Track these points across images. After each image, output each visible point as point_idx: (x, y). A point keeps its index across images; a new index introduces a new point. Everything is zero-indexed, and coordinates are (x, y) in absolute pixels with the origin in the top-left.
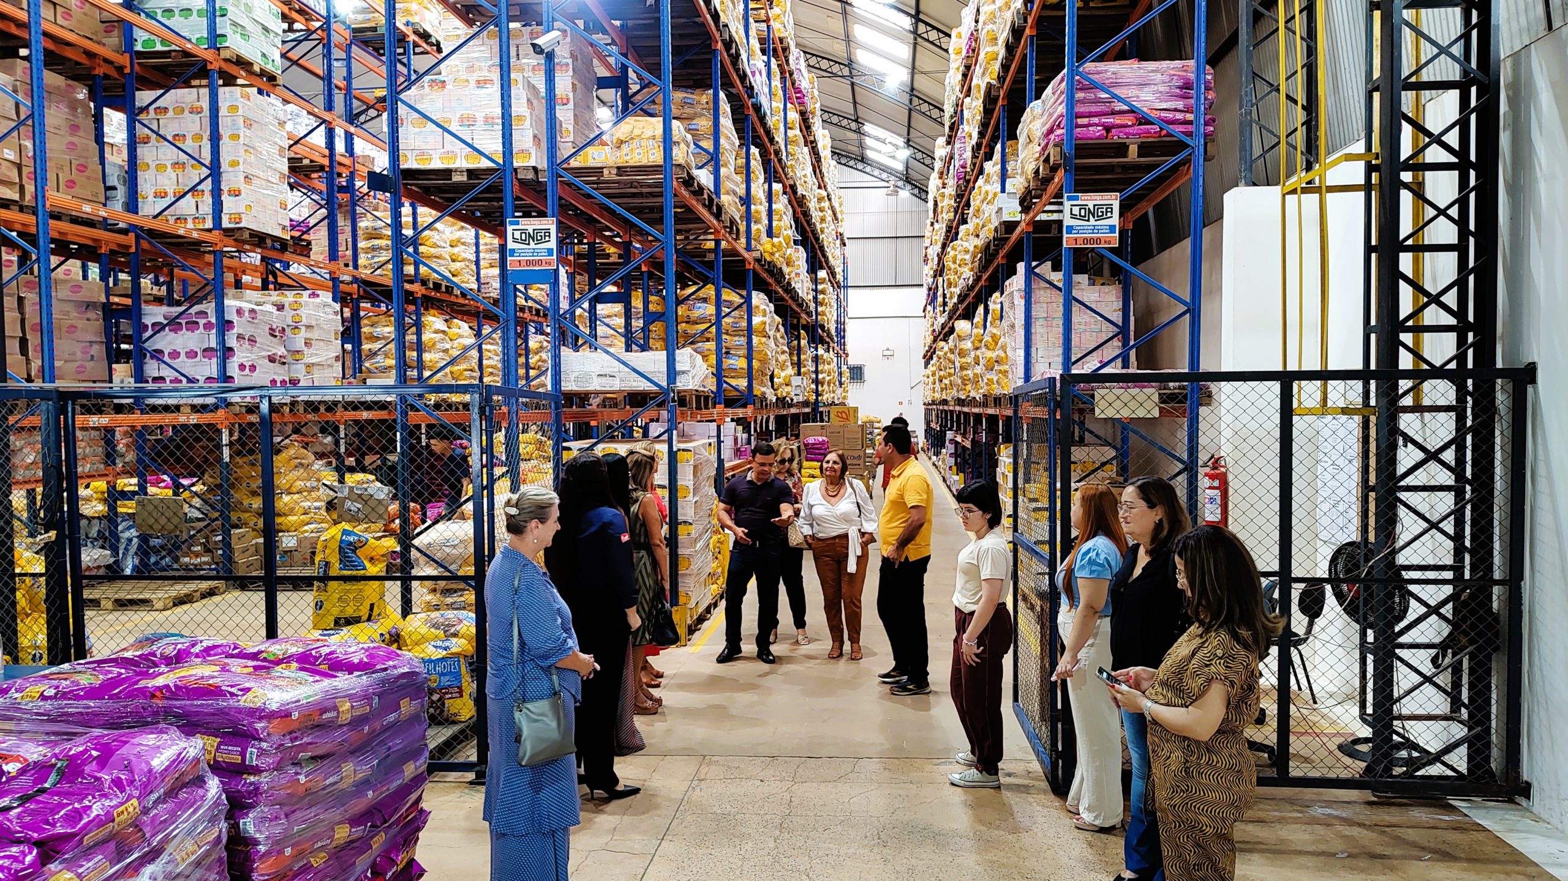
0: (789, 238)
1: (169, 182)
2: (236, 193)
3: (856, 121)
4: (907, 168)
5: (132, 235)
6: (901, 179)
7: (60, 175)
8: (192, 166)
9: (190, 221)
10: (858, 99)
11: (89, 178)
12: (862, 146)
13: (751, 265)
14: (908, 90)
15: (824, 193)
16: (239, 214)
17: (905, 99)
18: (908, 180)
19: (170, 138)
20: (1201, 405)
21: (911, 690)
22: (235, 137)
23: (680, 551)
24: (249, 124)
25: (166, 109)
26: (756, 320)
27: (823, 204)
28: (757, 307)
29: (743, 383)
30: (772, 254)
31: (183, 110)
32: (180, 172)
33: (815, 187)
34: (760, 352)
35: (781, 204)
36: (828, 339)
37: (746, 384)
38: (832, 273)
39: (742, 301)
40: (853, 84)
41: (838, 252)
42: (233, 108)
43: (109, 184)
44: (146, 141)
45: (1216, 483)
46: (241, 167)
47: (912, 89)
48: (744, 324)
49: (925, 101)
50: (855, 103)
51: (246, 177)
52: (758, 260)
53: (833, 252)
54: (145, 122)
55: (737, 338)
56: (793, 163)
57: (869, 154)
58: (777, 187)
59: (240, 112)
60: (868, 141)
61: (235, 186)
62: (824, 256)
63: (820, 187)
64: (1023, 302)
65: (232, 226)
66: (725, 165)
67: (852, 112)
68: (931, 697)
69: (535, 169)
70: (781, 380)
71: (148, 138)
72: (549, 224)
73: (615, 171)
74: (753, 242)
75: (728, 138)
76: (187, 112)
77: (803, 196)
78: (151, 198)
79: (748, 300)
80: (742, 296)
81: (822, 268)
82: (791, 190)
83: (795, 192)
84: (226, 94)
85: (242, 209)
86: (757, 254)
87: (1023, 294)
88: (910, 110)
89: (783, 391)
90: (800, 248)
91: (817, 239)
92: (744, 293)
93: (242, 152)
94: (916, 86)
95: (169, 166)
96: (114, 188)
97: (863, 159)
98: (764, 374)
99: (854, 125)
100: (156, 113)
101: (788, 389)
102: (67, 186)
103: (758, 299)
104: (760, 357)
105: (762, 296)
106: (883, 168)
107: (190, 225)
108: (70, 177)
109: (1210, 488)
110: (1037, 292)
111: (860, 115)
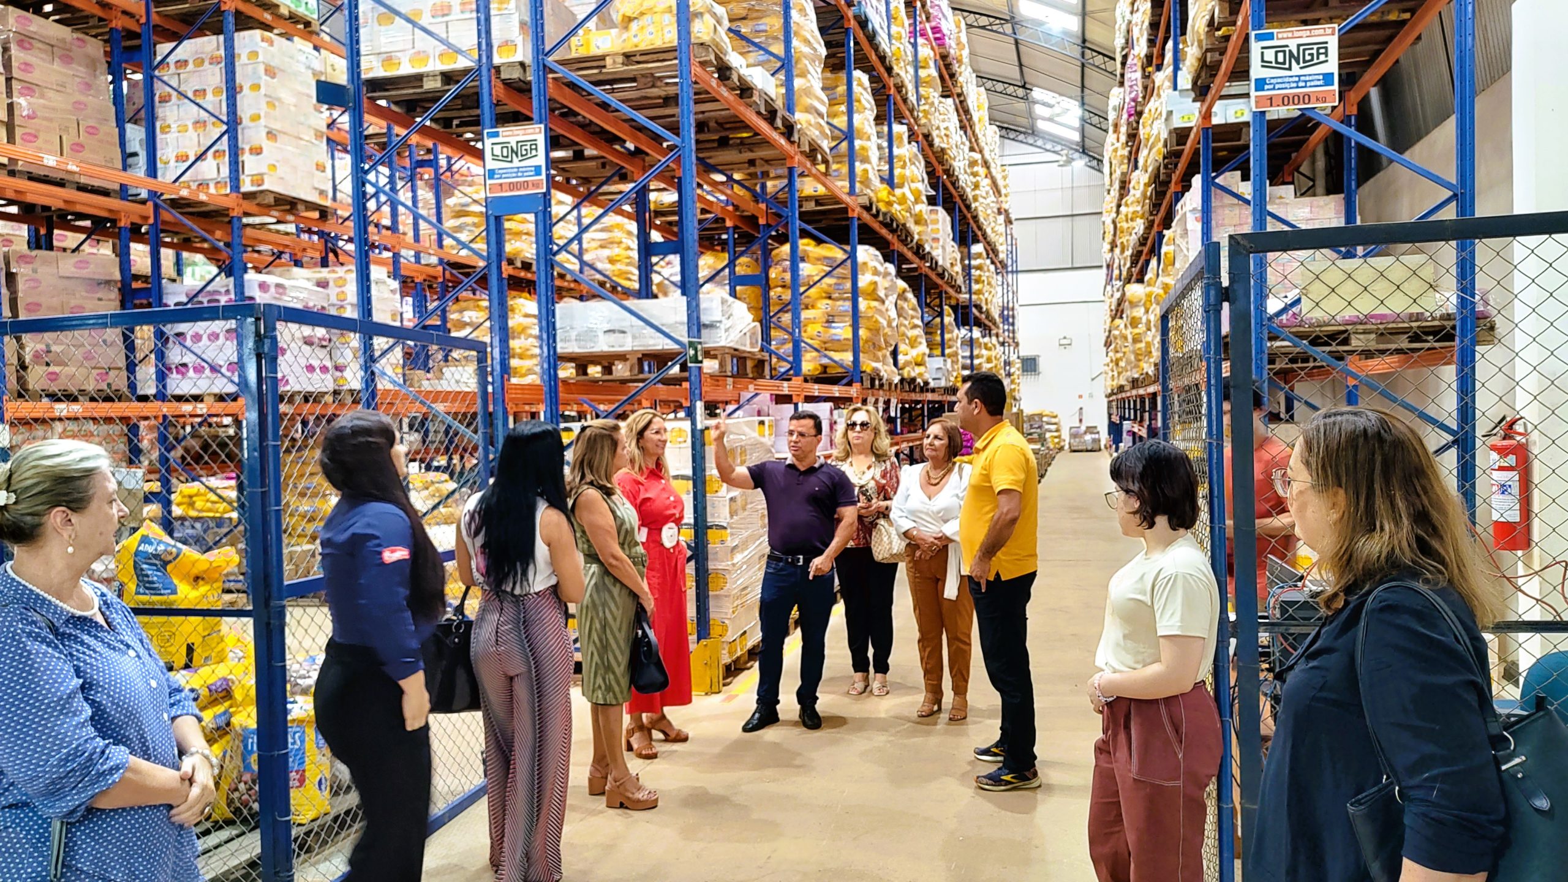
0: (920, 192)
1: (191, 144)
2: (257, 151)
3: (1023, 87)
4: (1083, 136)
5: (150, 204)
6: (1077, 151)
7: (64, 138)
8: (213, 124)
9: (212, 185)
10: (1024, 61)
11: (101, 141)
12: (1030, 115)
13: (856, 212)
14: (1079, 42)
15: (977, 156)
16: (261, 175)
17: (1076, 52)
18: (1084, 151)
19: (190, 95)
20: (1479, 343)
21: (1008, 783)
22: (256, 87)
23: (711, 565)
24: (270, 72)
25: (186, 62)
26: (864, 280)
27: (976, 169)
28: (865, 264)
29: (847, 357)
30: (889, 204)
31: (202, 61)
32: (200, 131)
33: (966, 149)
34: (869, 318)
35: (906, 150)
36: (987, 322)
37: (851, 359)
38: (992, 251)
39: (845, 257)
40: (1017, 42)
41: (1001, 229)
42: (254, 54)
43: (129, 150)
44: (165, 100)
45: (1511, 460)
46: (263, 122)
47: (1084, 41)
48: (848, 285)
49: (1099, 53)
50: (1021, 65)
51: (268, 133)
52: (868, 208)
53: (994, 227)
54: (165, 78)
55: (840, 303)
56: (926, 107)
57: (1041, 125)
58: (899, 129)
59: (261, 58)
60: (1038, 110)
61: (256, 143)
62: (980, 228)
63: (972, 149)
64: (1199, 226)
65: (254, 189)
66: (803, 75)
67: (1018, 76)
68: (1040, 795)
69: (522, 64)
70: (908, 358)
71: (170, 96)
72: (535, 133)
73: (620, 59)
74: (858, 185)
75: (807, 42)
76: (206, 63)
77: (943, 150)
78: (172, 163)
79: (852, 256)
80: (845, 251)
81: (976, 240)
82: (924, 140)
83: (931, 145)
84: (248, 40)
85: (264, 170)
86: (864, 200)
87: (1199, 215)
88: (1083, 65)
89: (910, 372)
90: (940, 209)
91: (968, 207)
92: (848, 248)
93: (264, 106)
94: (1088, 36)
95: (190, 126)
96: (135, 154)
97: (1033, 132)
98: (876, 347)
99: (1021, 92)
100: (177, 68)
101: (921, 369)
102: (72, 149)
103: (866, 254)
104: (870, 324)
105: (872, 250)
106: (1056, 140)
107: (212, 190)
108: (76, 140)
109: (1501, 469)
110: (1220, 211)
111: (1027, 80)
